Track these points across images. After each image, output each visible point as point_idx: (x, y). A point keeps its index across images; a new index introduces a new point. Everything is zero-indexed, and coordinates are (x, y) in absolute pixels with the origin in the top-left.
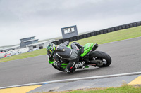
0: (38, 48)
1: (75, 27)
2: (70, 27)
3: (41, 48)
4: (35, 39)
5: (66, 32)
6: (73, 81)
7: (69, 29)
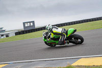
0: (5, 36)
1: (33, 22)
2: (30, 22)
3: (7, 36)
4: (3, 29)
5: (26, 25)
6: (31, 62)
7: (29, 24)
